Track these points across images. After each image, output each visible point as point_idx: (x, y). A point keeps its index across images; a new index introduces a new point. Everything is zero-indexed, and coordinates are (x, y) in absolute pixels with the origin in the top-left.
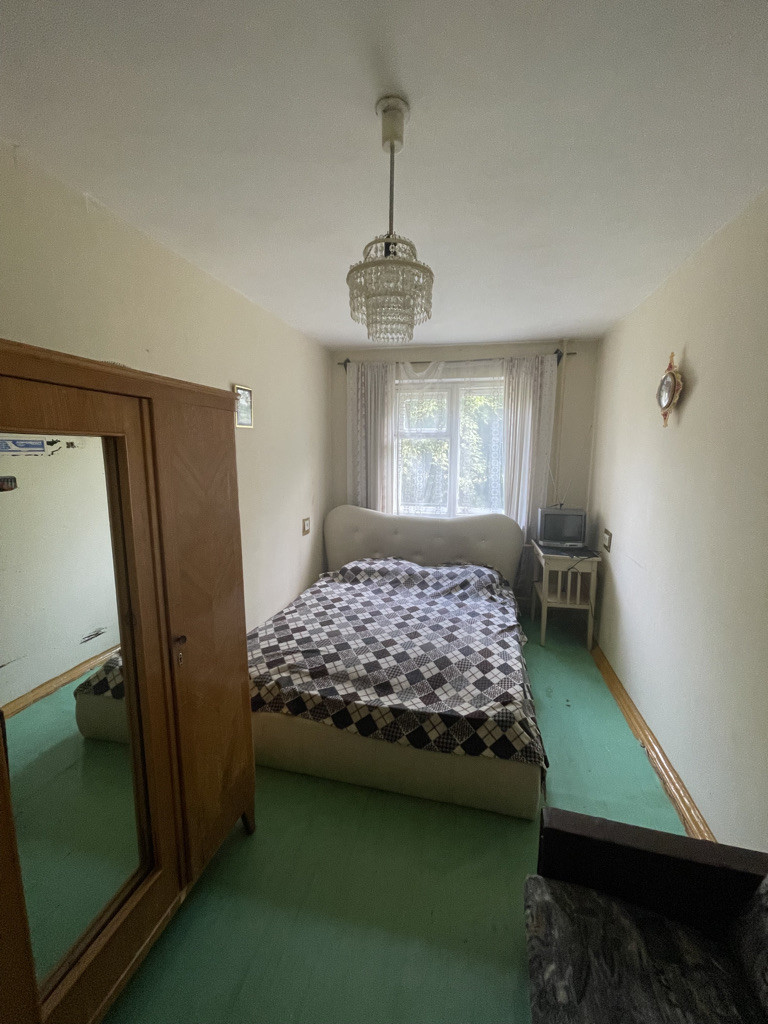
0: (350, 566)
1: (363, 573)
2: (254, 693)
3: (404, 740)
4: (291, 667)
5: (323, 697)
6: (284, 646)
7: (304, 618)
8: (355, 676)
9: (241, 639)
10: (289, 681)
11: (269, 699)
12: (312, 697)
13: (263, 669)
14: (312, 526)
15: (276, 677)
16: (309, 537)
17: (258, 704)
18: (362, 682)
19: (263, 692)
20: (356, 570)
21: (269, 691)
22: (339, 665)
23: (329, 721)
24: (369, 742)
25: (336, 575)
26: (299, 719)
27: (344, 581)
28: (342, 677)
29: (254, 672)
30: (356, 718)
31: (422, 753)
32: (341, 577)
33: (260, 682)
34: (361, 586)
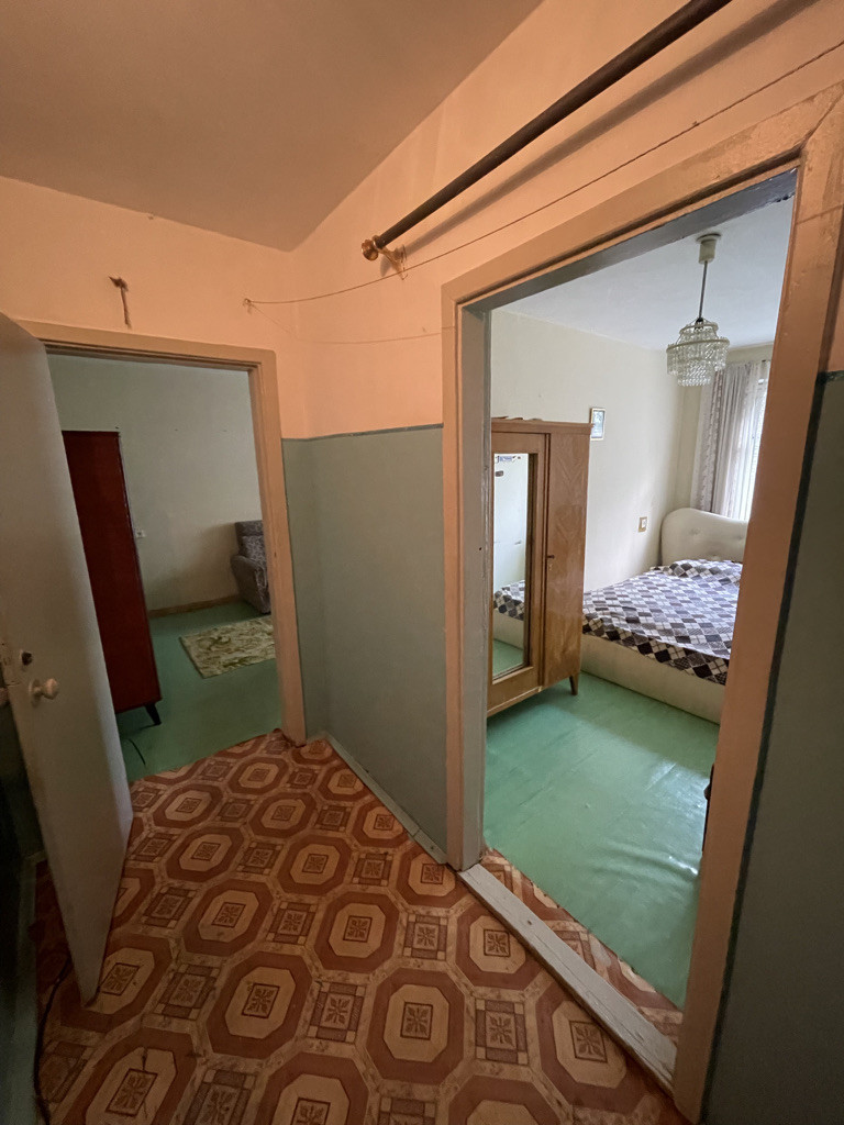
0: (680, 563)
1: (692, 570)
2: (585, 623)
3: (690, 670)
4: (612, 614)
5: (633, 633)
6: (609, 602)
7: (629, 591)
8: (662, 628)
9: (580, 595)
10: (610, 621)
11: (594, 628)
12: (625, 632)
13: (592, 611)
14: (649, 525)
15: (600, 617)
16: (645, 535)
17: (587, 629)
18: (667, 632)
19: (591, 623)
20: (687, 567)
21: (595, 623)
22: (650, 620)
23: (636, 648)
24: (663, 667)
25: (666, 569)
26: (613, 643)
27: (673, 574)
28: (650, 627)
29: (586, 611)
30: (655, 650)
31: (704, 682)
32: (670, 571)
33: (589, 618)
34: (689, 579)
